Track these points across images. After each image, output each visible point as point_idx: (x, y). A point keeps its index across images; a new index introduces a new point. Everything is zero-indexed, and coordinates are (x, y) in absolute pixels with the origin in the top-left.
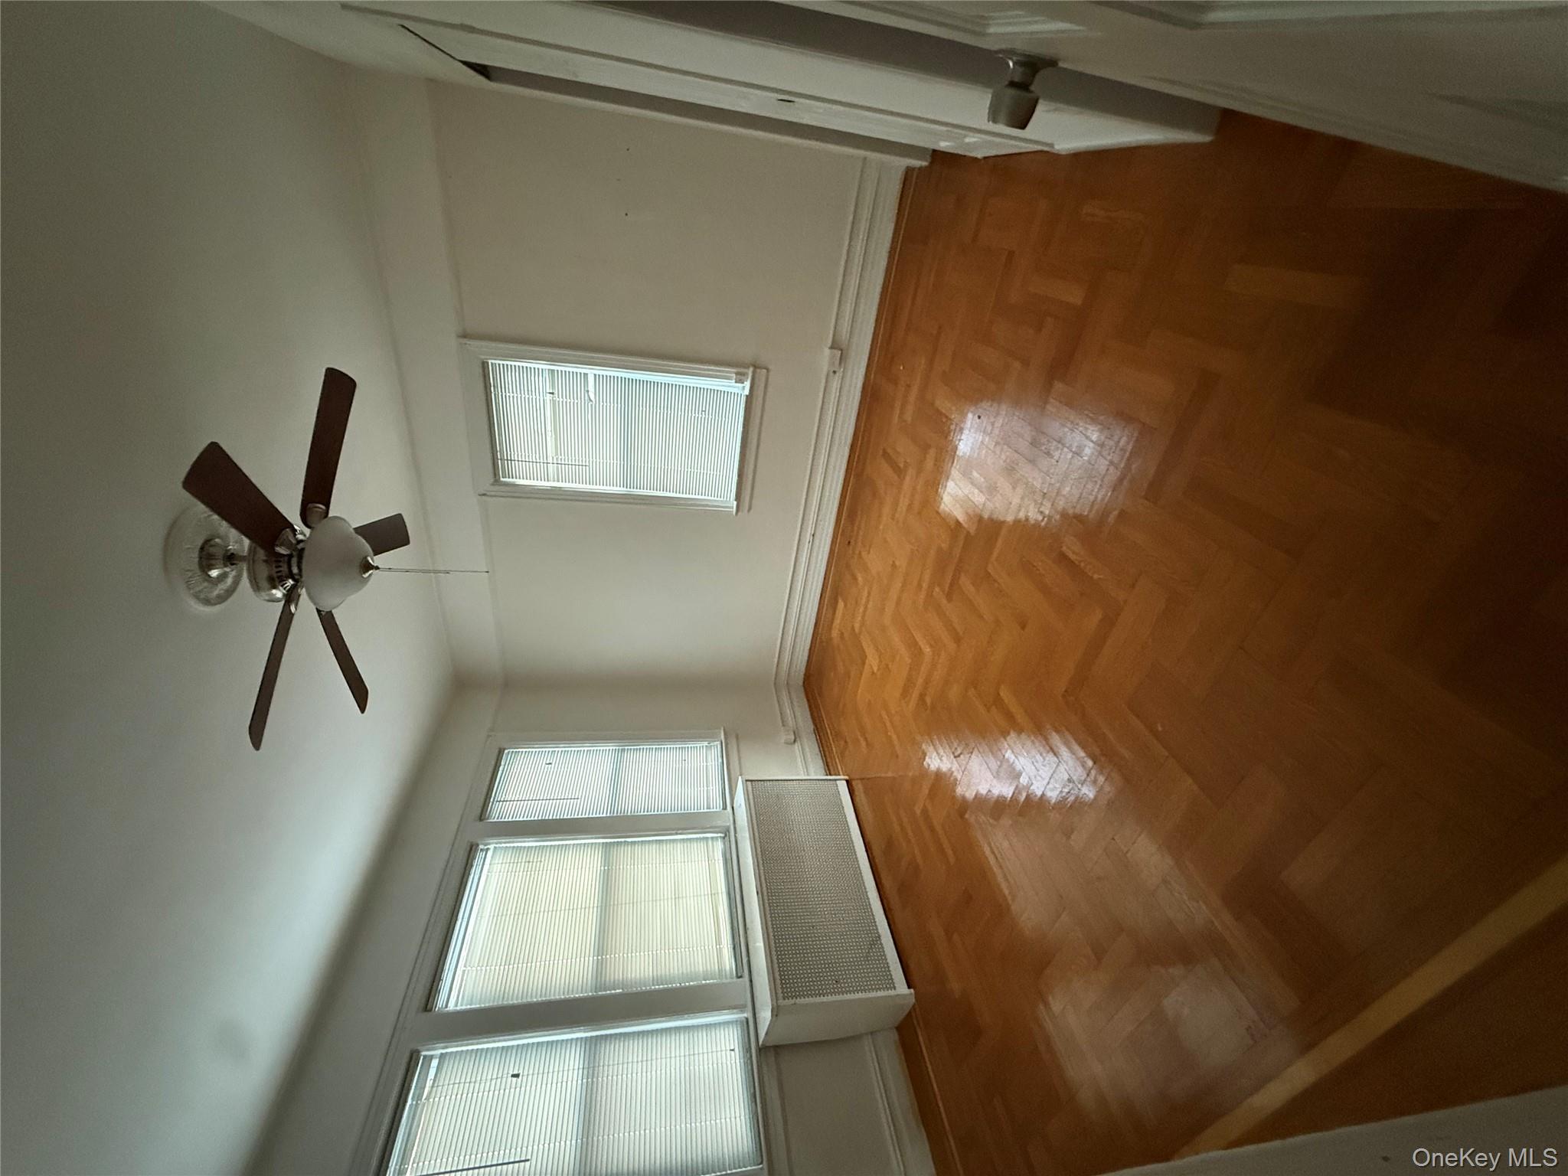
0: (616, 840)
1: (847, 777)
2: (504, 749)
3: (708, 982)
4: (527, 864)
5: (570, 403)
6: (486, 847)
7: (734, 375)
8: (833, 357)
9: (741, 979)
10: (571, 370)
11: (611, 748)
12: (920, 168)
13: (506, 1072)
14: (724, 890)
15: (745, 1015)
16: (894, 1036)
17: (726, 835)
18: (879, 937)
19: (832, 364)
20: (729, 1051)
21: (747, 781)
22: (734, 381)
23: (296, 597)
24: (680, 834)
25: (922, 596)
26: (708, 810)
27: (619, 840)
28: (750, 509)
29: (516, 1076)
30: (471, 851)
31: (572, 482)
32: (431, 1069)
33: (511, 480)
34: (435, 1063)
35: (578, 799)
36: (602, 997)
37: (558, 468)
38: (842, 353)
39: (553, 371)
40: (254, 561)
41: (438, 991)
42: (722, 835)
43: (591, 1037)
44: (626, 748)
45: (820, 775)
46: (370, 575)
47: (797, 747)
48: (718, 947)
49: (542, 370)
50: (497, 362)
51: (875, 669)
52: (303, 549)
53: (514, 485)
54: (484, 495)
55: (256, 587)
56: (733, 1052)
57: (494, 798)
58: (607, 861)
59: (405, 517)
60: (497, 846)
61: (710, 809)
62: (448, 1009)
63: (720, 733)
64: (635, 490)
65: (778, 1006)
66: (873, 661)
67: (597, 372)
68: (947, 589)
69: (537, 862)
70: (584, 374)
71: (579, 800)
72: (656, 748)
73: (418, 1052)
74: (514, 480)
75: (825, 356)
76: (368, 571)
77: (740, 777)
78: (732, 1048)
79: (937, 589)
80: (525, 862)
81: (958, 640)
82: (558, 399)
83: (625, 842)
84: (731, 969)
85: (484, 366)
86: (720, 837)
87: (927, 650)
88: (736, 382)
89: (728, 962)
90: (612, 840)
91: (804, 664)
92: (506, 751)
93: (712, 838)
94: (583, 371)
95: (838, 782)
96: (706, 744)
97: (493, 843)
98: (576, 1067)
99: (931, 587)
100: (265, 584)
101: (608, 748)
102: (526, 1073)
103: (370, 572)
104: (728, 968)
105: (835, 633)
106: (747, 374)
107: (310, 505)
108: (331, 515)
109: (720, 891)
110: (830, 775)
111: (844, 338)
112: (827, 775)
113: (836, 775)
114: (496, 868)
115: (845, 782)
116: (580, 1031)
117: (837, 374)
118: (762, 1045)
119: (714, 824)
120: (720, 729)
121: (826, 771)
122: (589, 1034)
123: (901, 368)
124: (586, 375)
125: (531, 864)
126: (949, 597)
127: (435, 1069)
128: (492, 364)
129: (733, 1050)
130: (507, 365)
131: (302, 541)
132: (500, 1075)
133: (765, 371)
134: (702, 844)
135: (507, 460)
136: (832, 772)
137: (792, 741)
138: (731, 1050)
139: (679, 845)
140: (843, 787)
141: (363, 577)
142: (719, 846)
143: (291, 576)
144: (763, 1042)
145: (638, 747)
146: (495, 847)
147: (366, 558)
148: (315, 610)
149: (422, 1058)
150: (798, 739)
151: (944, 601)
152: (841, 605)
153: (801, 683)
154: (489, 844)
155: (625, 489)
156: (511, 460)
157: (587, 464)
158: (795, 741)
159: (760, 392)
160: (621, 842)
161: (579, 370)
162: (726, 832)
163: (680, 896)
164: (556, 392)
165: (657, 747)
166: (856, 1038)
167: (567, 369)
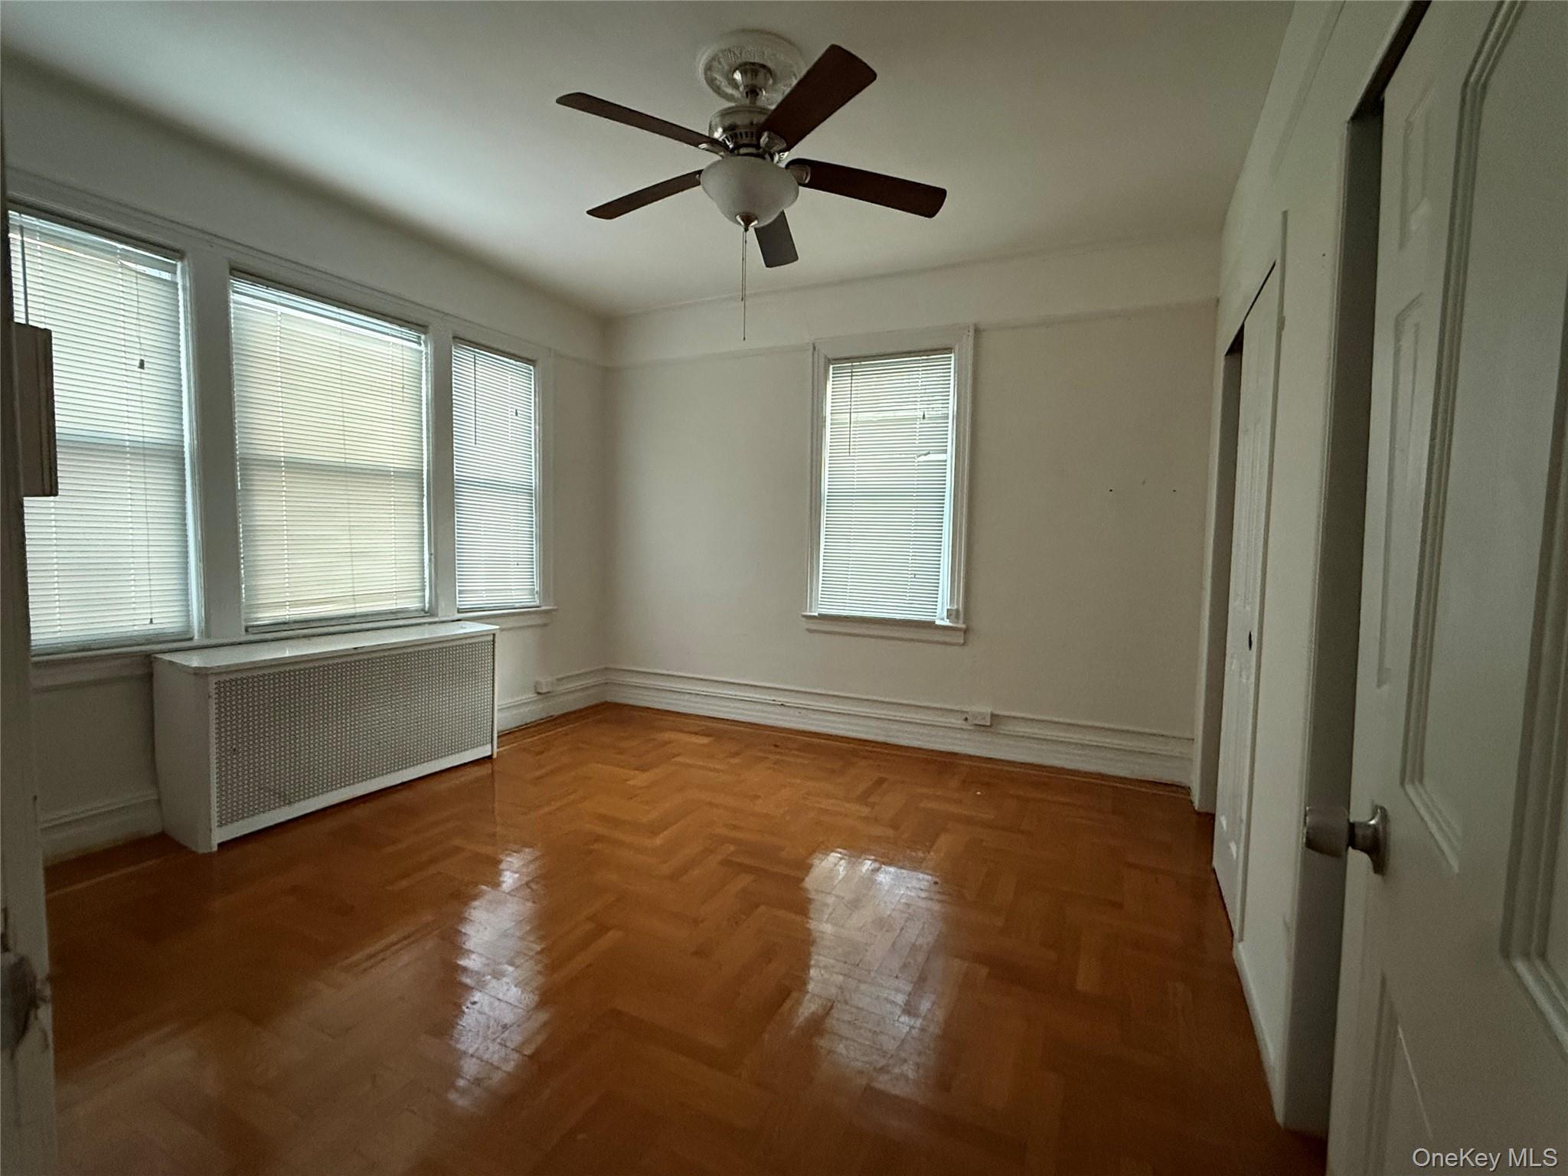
0: (425, 485)
1: (495, 756)
2: (534, 366)
3: (243, 591)
4: (401, 386)
5: (915, 435)
6: (422, 342)
7: (955, 607)
8: (983, 716)
9: (243, 629)
10: (950, 436)
11: (533, 481)
12: (1192, 802)
13: (147, 354)
14: (358, 610)
15: (196, 637)
16: (152, 828)
17: (426, 613)
18: (290, 803)
19: (975, 716)
20: (150, 617)
21: (494, 635)
22: (949, 608)
23: (715, 149)
24: (430, 560)
25: (724, 831)
26: (457, 591)
27: (425, 489)
28: (810, 631)
29: (142, 365)
30: (420, 327)
31: (831, 439)
32: (157, 271)
33: (831, 375)
34: (166, 276)
35: (476, 443)
36: (234, 466)
37: (847, 423)
38: (987, 726)
39: (947, 418)
40: (750, 111)
41: (254, 283)
42: (427, 609)
43: (183, 452)
44: (533, 498)
45: (498, 727)
46: (740, 224)
47: (532, 695)
48: (288, 603)
49: (948, 407)
50: (952, 362)
51: (630, 783)
52: (764, 158)
53: (826, 379)
54: (814, 348)
55: (725, 113)
56: (148, 621)
57: (479, 353)
58: (401, 475)
59: (796, 262)
60: (424, 354)
61: (459, 594)
62: (231, 293)
63: (550, 606)
64: (826, 504)
65: (207, 675)
66: (640, 779)
67: (948, 463)
68: (735, 859)
69: (403, 397)
70: (946, 450)
71: (474, 445)
72: (532, 531)
73: (181, 258)
74: (831, 379)
75: (983, 709)
76: (743, 220)
77: (498, 627)
78: (154, 621)
79: (732, 848)
80: (403, 384)
81: (673, 877)
82: (918, 423)
83: (423, 495)
84: (257, 619)
85: (948, 350)
86: (425, 606)
87: (658, 841)
88: (948, 610)
89: (266, 616)
90: (425, 481)
91: (631, 702)
92: (532, 368)
93: (424, 596)
94: (949, 449)
95: (489, 746)
96: (537, 589)
97: (427, 349)
98: (146, 434)
99: (733, 841)
100: (728, 122)
101: (533, 478)
102: (143, 376)
103: (742, 223)
104: (260, 615)
105: (668, 736)
106: (958, 623)
107: (809, 169)
108: (801, 188)
109: (357, 606)
110: (499, 737)
111: (1003, 727)
112: (498, 733)
113: (498, 743)
114: (398, 352)
115: (489, 753)
116: (192, 439)
117: (964, 722)
118: (155, 658)
119: (441, 598)
120: (555, 605)
121: (502, 731)
122: (187, 450)
123: (979, 793)
124: (945, 452)
125: (401, 390)
126: (726, 862)
127: (158, 276)
128: (950, 357)
129: (151, 622)
130: (950, 372)
131: (772, 159)
132: (143, 347)
133: (962, 641)
134: (417, 585)
135: (852, 372)
136: (504, 739)
137: (541, 691)
138: (151, 619)
139: (417, 557)
140: (484, 751)
141: (736, 216)
142: (412, 604)
143: (737, 147)
144: (161, 659)
145: (534, 512)
146: (422, 352)
147: (756, 219)
148: (700, 169)
149: (174, 262)
150: (540, 697)
151: (719, 858)
152: (705, 740)
153: (609, 699)
154: (426, 346)
155: (826, 494)
156: (852, 376)
157: (851, 454)
158: (539, 693)
159: (938, 636)
160: (423, 491)
161: (949, 444)
162: (430, 612)
163: (354, 559)
164: (925, 421)
165: (534, 533)
166: (155, 781)
167: (950, 432)
